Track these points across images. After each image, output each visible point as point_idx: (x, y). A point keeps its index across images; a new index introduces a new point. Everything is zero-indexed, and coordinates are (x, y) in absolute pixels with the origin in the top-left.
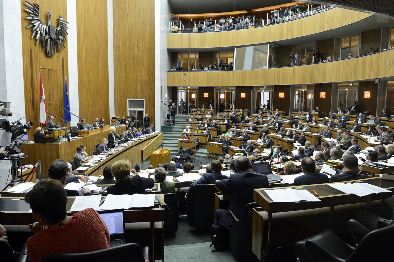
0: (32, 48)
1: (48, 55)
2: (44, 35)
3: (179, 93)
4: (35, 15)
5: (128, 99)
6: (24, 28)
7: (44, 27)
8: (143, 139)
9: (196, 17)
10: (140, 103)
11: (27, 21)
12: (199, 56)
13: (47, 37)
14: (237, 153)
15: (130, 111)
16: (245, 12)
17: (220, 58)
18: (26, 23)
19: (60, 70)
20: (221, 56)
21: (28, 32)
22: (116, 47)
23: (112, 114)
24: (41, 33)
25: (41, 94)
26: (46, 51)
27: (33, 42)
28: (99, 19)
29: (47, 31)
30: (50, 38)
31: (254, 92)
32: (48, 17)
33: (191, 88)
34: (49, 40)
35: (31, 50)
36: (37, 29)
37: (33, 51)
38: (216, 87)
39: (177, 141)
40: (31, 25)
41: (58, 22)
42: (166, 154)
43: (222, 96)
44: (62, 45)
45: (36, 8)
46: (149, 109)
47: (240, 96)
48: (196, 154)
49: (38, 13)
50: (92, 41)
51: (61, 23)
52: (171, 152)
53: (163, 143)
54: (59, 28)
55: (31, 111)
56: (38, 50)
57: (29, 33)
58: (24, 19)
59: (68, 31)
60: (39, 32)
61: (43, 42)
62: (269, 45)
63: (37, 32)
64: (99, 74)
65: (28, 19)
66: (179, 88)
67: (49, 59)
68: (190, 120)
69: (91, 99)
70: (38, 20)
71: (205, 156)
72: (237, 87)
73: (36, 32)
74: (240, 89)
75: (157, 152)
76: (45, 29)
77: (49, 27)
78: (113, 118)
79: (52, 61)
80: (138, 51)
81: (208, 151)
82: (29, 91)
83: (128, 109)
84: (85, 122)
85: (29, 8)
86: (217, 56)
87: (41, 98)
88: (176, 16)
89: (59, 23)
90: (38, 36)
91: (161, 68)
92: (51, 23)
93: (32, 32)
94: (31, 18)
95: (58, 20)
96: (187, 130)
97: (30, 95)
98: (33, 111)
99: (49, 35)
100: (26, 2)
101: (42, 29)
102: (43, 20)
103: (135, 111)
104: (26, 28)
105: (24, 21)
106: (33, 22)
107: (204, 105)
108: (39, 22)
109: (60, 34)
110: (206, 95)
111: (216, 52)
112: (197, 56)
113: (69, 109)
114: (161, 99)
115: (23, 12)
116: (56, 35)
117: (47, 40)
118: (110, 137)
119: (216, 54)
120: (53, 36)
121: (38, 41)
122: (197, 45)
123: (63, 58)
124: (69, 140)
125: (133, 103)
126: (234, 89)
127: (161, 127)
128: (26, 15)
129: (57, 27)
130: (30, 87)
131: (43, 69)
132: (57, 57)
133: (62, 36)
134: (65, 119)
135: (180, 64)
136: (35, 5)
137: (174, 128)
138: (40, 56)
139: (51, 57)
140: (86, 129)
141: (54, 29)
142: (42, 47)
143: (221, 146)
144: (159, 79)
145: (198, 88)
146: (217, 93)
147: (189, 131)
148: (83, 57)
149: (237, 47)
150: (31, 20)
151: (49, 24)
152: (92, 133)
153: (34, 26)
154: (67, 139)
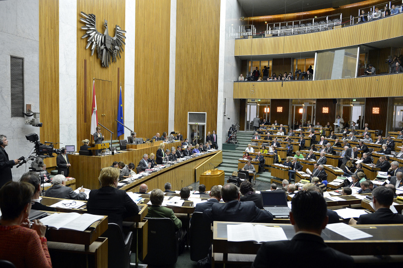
0: (87, 59)
1: (103, 66)
2: (100, 45)
3: (248, 106)
4: (91, 25)
5: (188, 112)
6: (79, 39)
7: (100, 38)
8: (197, 157)
9: (271, 18)
10: (201, 117)
11: (83, 32)
12: (273, 64)
13: (103, 47)
14: (302, 180)
15: (191, 126)
16: (332, 10)
17: (298, 65)
18: (81, 34)
19: (115, 82)
20: (299, 63)
21: (83, 43)
22: (178, 56)
23: (171, 129)
24: (96, 43)
25: (93, 105)
26: (101, 61)
27: (88, 52)
28: (160, 27)
29: (103, 41)
30: (106, 48)
31: (339, 105)
32: (104, 27)
33: (263, 101)
34: (105, 50)
35: (85, 61)
36: (92, 39)
37: (88, 62)
38: (292, 100)
39: (237, 162)
40: (87, 36)
41: (115, 31)
42: (218, 175)
43: (301, 111)
44: (118, 54)
45: (92, 18)
46: (211, 124)
47: (322, 110)
48: (259, 178)
49: (94, 23)
50: (152, 50)
51: (118, 33)
52: (226, 173)
53: (223, 163)
54: (115, 38)
55: (82, 122)
56: (93, 61)
57: (85, 44)
58: (79, 30)
59: (126, 41)
60: (95, 43)
61: (98, 53)
62: (359, 48)
63: (93, 43)
64: (158, 85)
65: (84, 30)
66: (248, 101)
67: (105, 71)
68: (256, 138)
69: (148, 111)
70: (94, 30)
71: (269, 180)
72: (318, 100)
73: (91, 42)
74: (321, 102)
75: (208, 173)
76: (100, 40)
77: (105, 37)
78: (172, 133)
79: (107, 72)
80: (201, 59)
81: (271, 175)
82: (82, 102)
83: (188, 123)
84: (135, 135)
85: (85, 19)
86: (295, 63)
87: (93, 110)
88: (249, 18)
89: (116, 33)
90: (94, 46)
91: (225, 78)
92: (108, 33)
93: (87, 42)
94: (86, 29)
95: (115, 29)
96: (250, 149)
97: (82, 106)
98: (85, 122)
99: (105, 45)
100: (82, 12)
101: (98, 39)
102: (100, 30)
103: (196, 125)
104: (81, 39)
105: (80, 32)
106: (88, 33)
107: (276, 121)
108: (95, 32)
109: (116, 44)
110: (280, 109)
111: (294, 59)
112: (271, 64)
113: (122, 121)
114: (224, 113)
115: (79, 23)
116: (113, 44)
117: (102, 50)
118: (159, 153)
119: (293, 61)
120: (109, 46)
121: (93, 52)
122: (269, 52)
123: (119, 69)
124: (113, 153)
125: (194, 117)
126: (315, 102)
127: (223, 144)
128: (82, 25)
129: (114, 36)
130: (83, 98)
131: (97, 80)
132: (112, 67)
133: (118, 46)
134: (118, 132)
135: (250, 73)
136: (91, 15)
137: (238, 146)
138: (94, 66)
139: (106, 67)
140: (134, 142)
141: (110, 39)
142: (97, 58)
143: (288, 170)
144: (223, 91)
145: (270, 101)
146: (293, 107)
147: (252, 151)
148: (141, 67)
149: (318, 52)
150: (86, 30)
151: (105, 33)
152: (140, 147)
153: (89, 36)
154: (111, 153)
